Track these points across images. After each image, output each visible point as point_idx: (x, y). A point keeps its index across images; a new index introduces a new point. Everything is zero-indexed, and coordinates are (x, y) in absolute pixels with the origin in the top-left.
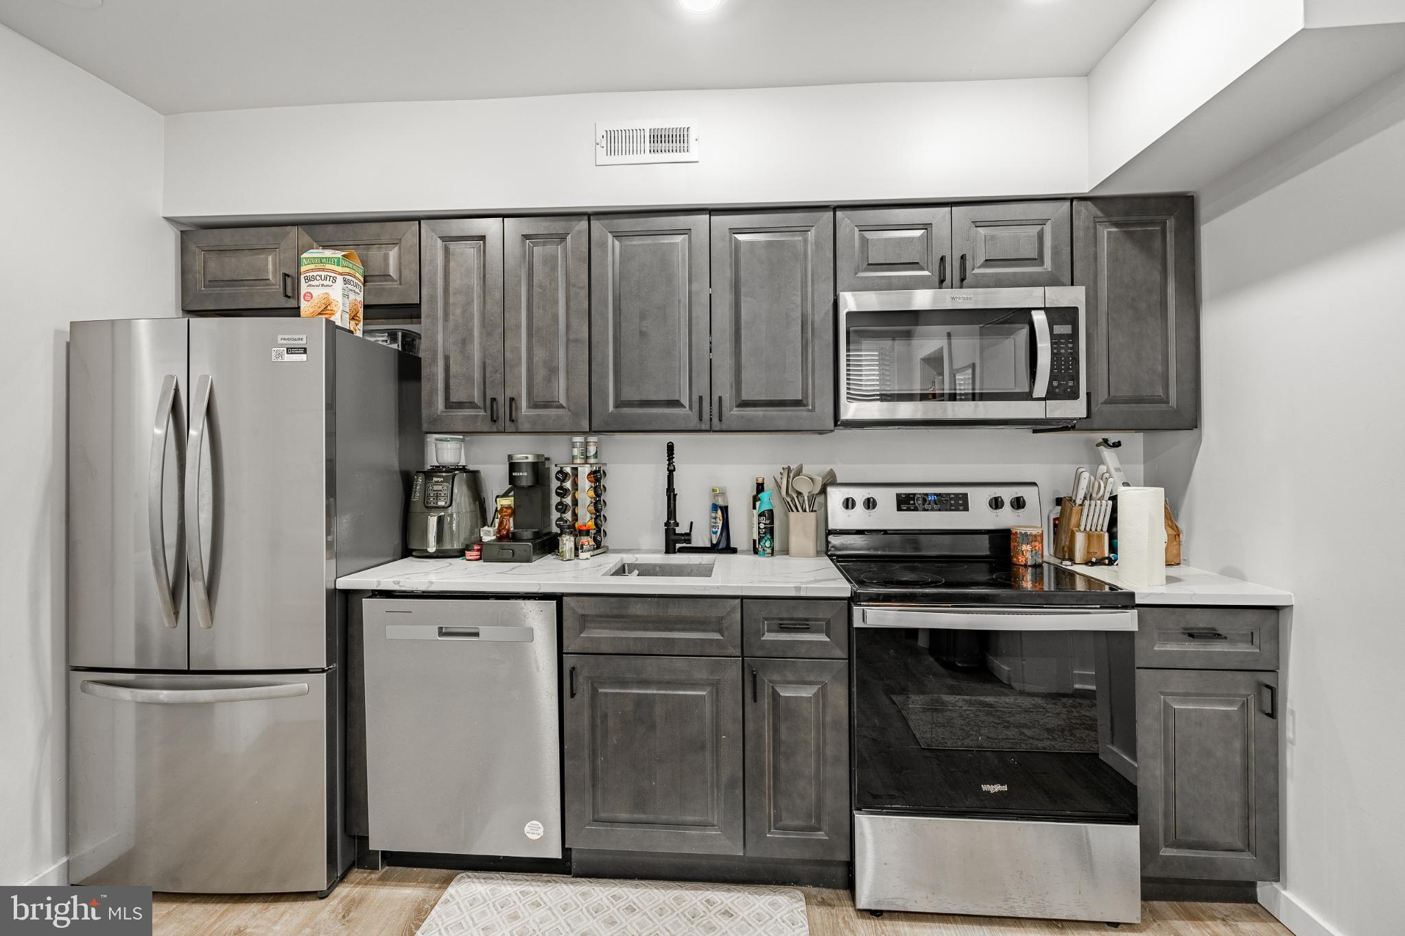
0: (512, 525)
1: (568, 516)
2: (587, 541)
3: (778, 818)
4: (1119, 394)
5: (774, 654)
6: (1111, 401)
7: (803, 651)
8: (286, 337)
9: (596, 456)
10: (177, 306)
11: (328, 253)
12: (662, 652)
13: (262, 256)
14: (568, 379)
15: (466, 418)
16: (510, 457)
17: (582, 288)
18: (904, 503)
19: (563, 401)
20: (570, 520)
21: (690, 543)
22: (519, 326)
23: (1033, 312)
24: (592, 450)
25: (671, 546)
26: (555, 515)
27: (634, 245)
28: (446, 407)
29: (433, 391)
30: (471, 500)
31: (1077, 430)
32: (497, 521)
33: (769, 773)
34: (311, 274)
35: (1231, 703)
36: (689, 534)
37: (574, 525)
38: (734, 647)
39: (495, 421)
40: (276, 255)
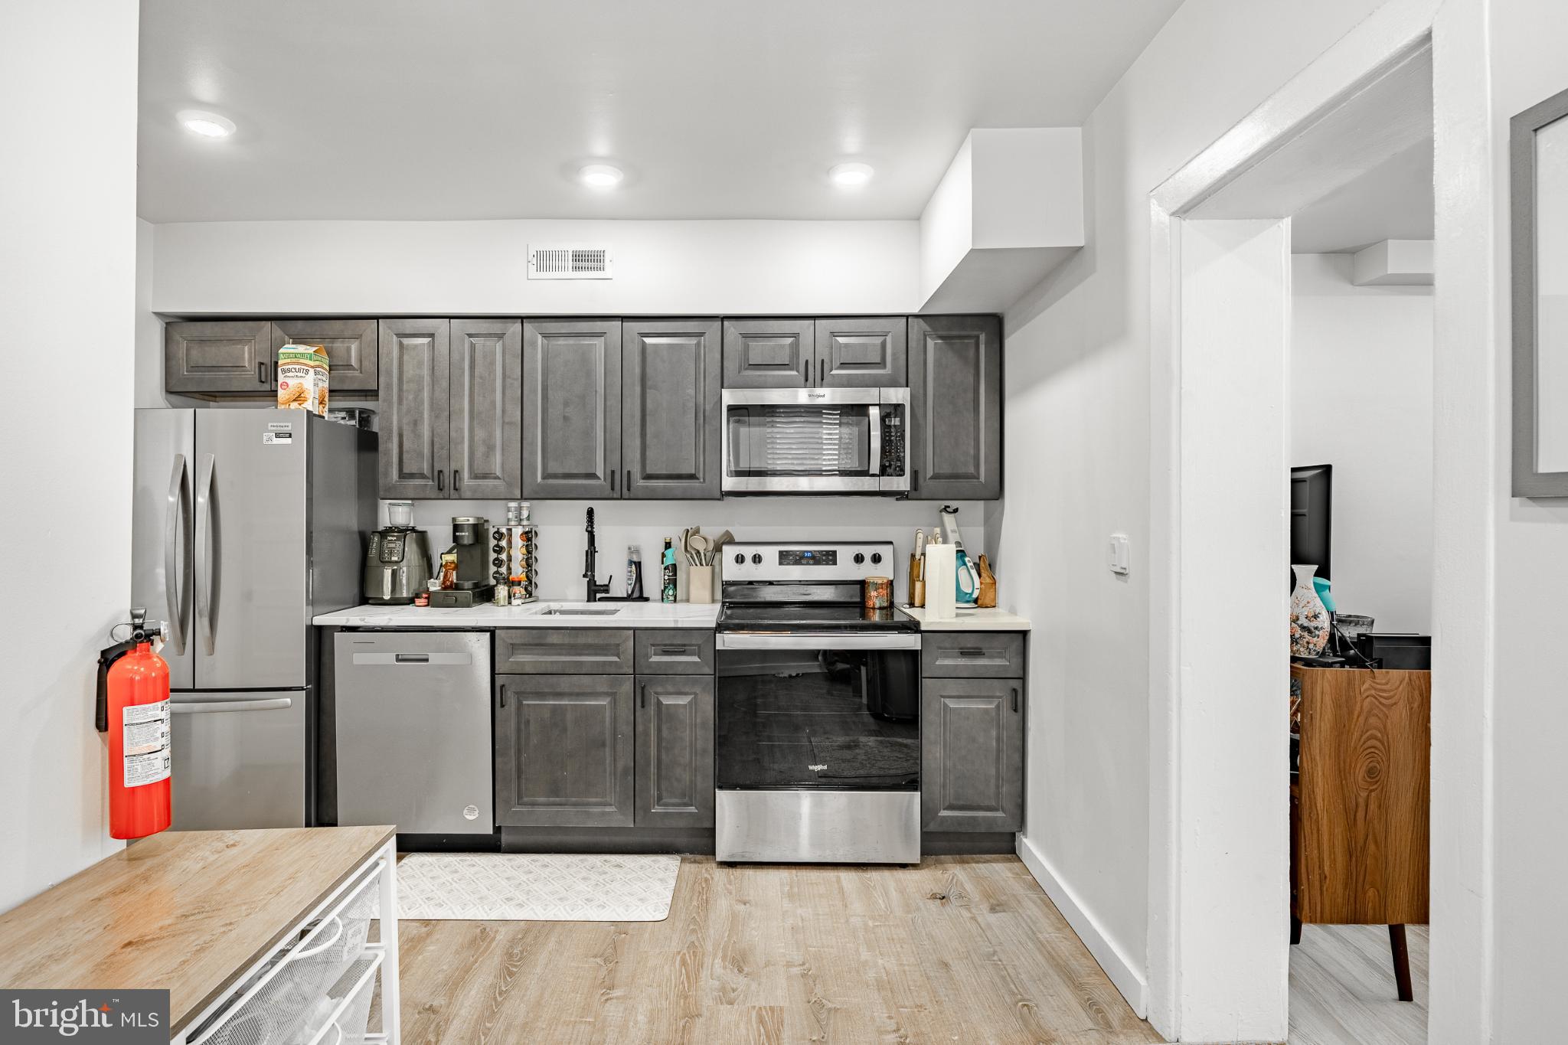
0: (455, 577)
1: (504, 570)
2: (519, 590)
3: (660, 798)
4: (941, 472)
5: (658, 672)
6: (935, 477)
7: (680, 670)
8: (275, 424)
9: (528, 518)
10: (161, 388)
11: (301, 349)
12: (572, 672)
13: (239, 346)
14: (503, 455)
15: (416, 487)
16: (454, 519)
17: (517, 379)
18: (784, 558)
19: (498, 473)
20: (505, 573)
21: (608, 593)
22: (462, 411)
23: (870, 407)
24: (525, 513)
25: (592, 596)
26: (493, 569)
27: (560, 345)
28: (400, 477)
29: (389, 464)
30: (420, 557)
31: (910, 499)
32: (442, 574)
33: (654, 762)
34: (287, 367)
35: (991, 703)
36: (607, 586)
37: (508, 578)
38: (628, 667)
39: (441, 490)
40: (251, 347)
